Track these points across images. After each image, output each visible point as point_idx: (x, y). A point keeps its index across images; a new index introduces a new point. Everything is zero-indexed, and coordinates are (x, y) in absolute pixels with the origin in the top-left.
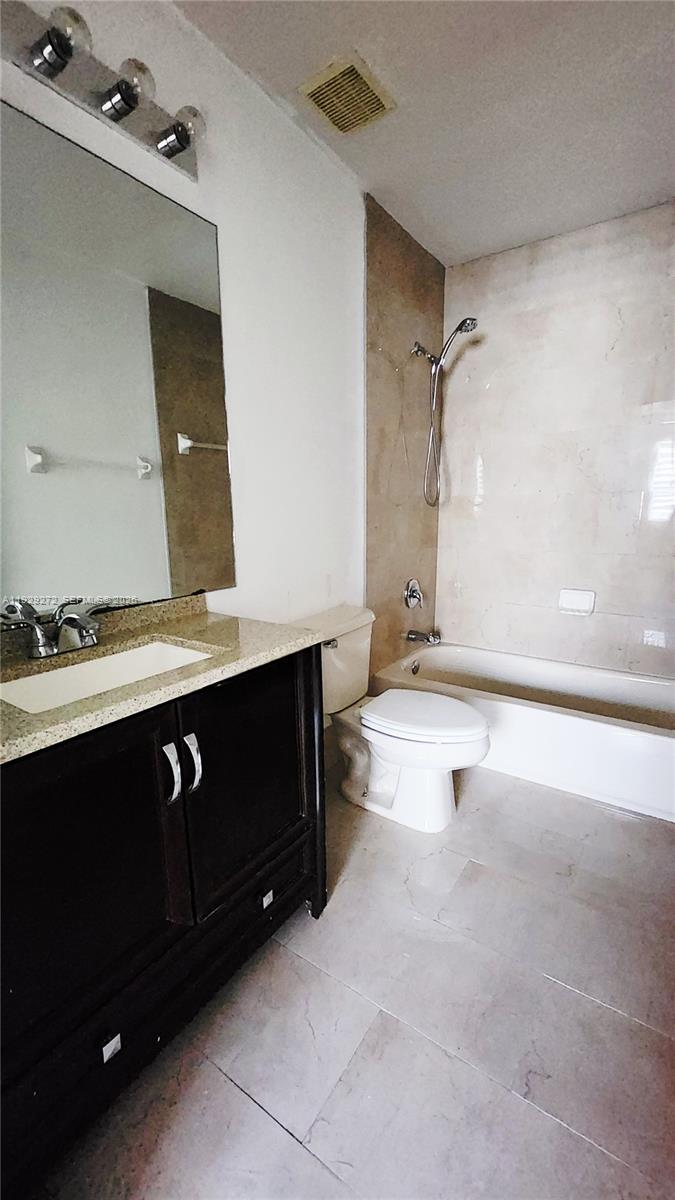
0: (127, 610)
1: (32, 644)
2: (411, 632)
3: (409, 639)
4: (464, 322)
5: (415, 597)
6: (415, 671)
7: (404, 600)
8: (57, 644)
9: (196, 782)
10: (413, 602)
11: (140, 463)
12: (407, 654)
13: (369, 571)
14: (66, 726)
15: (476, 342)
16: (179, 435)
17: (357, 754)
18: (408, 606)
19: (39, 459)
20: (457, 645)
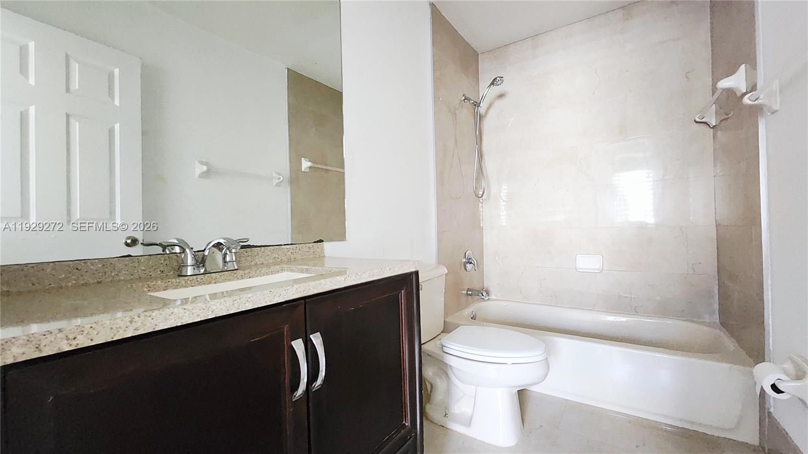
0: (262, 248)
1: (182, 265)
2: (468, 290)
3: (468, 295)
4: (495, 79)
5: (471, 263)
6: (474, 318)
7: (463, 265)
8: (204, 266)
9: (319, 381)
10: (469, 266)
11: (274, 175)
12: (467, 306)
13: (439, 240)
14: (204, 306)
15: (501, 96)
16: (302, 159)
17: (438, 380)
18: (466, 269)
19: (205, 168)
20: (501, 300)
